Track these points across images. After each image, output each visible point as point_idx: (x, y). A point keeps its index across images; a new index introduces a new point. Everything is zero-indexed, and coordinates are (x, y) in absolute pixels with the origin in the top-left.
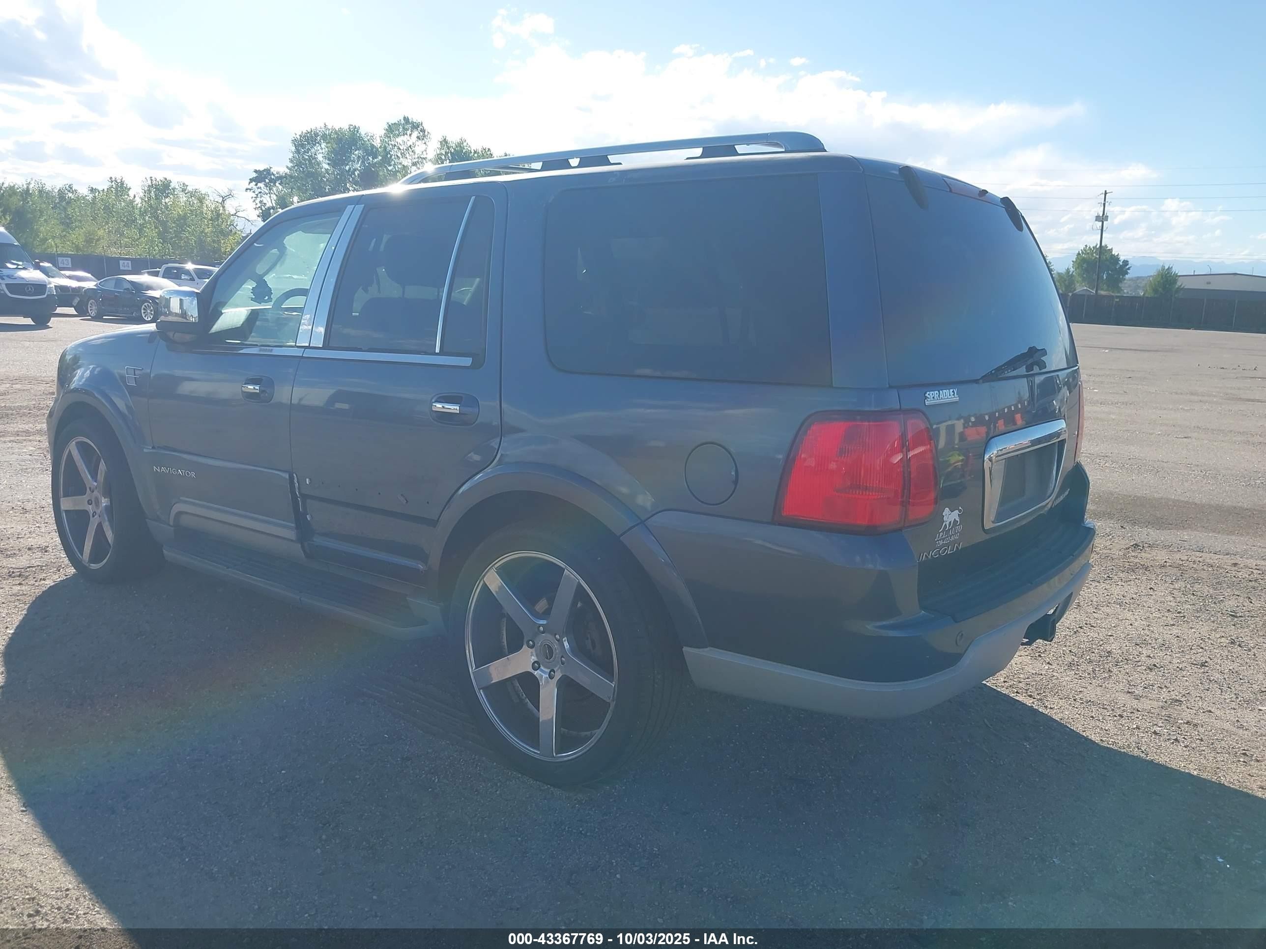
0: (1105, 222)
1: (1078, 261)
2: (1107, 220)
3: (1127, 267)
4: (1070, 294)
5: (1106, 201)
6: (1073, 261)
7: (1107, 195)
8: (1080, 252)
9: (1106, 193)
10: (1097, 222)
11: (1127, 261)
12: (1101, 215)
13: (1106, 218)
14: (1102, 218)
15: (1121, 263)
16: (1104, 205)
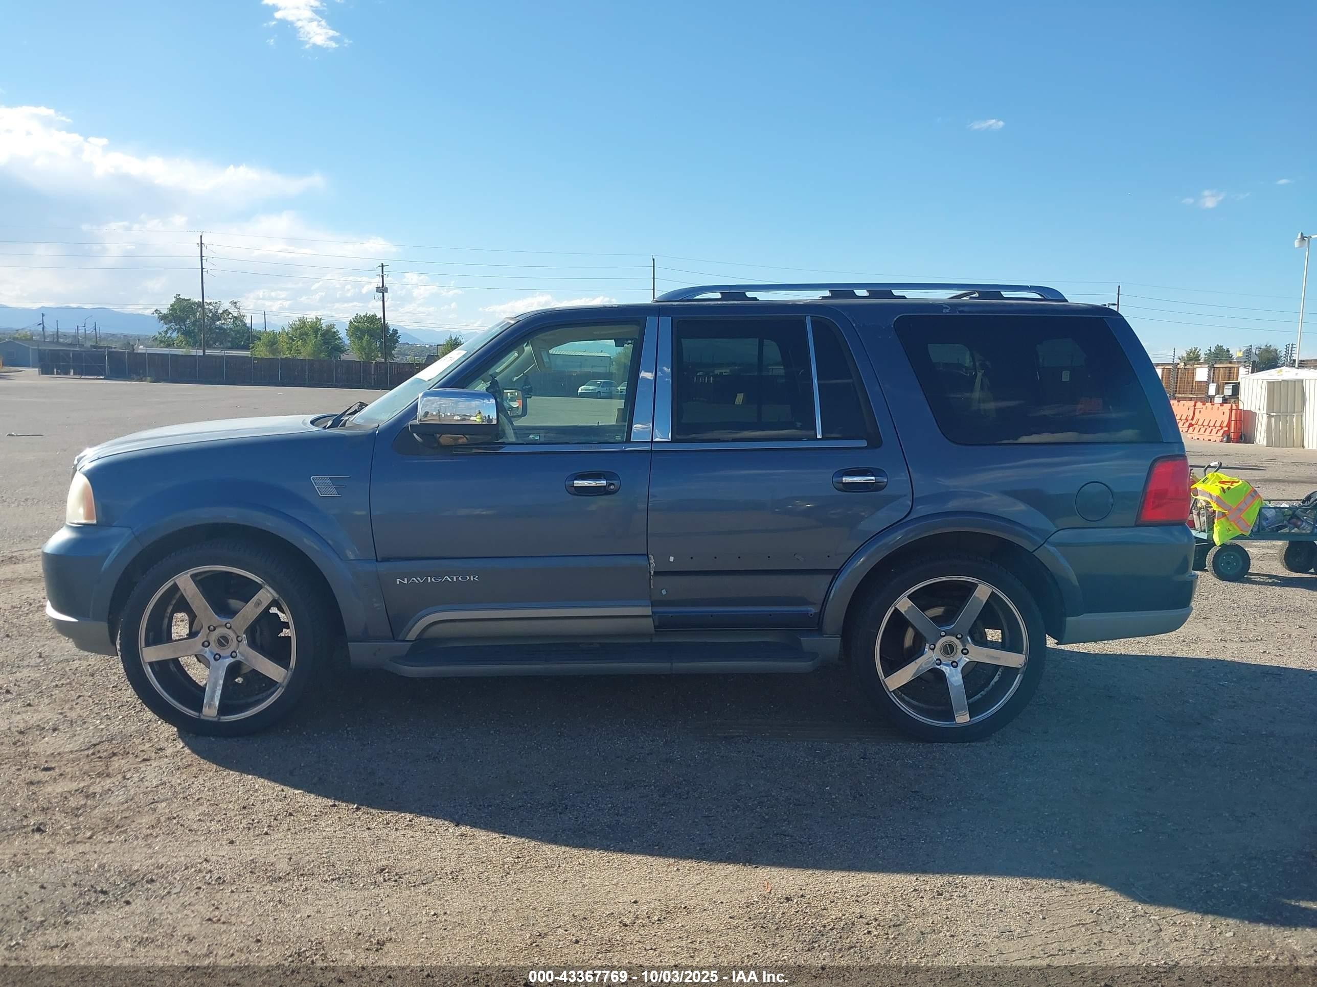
0: (385, 294)
1: (352, 329)
2: (387, 292)
3: (398, 335)
4: (374, 362)
5: (384, 273)
6: (346, 329)
7: (384, 268)
8: (352, 321)
9: (383, 266)
10: (378, 293)
11: (396, 330)
12: (381, 286)
13: (386, 290)
14: (382, 290)
15: (391, 332)
16: (383, 277)
